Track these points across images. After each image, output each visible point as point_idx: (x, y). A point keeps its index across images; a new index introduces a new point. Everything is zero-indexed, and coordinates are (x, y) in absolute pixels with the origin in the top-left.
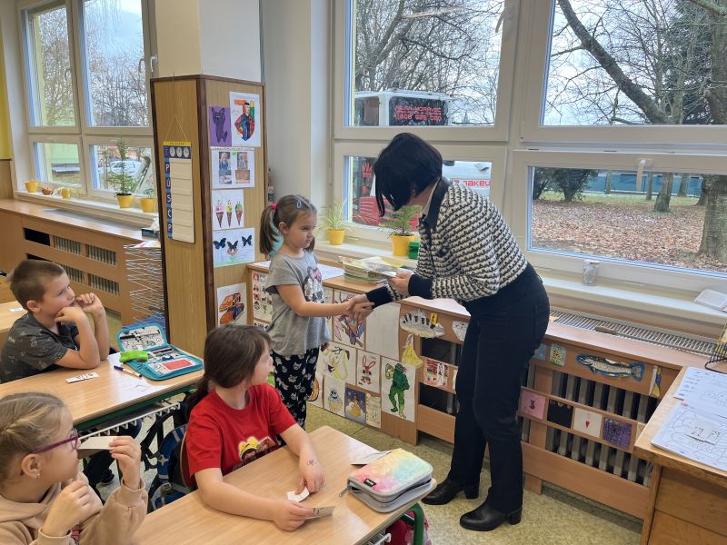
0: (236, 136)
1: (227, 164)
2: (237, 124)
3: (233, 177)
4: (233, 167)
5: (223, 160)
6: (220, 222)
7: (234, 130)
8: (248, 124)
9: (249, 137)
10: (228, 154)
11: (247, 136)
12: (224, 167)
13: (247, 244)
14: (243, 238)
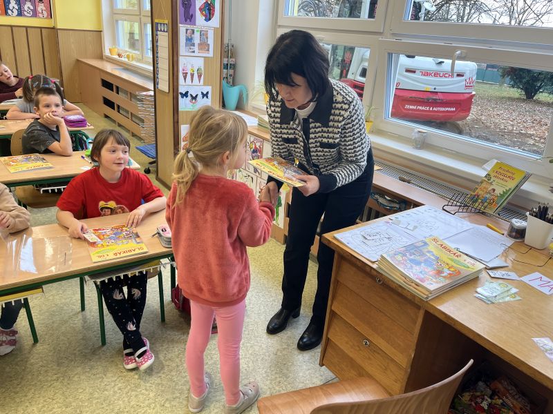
0: (200, 18)
1: (192, 39)
2: (200, 9)
3: (196, 48)
4: (197, 40)
5: (189, 34)
6: (185, 79)
7: (198, 13)
8: (209, 10)
9: (210, 19)
10: (193, 31)
11: (208, 18)
12: (189, 40)
13: (205, 97)
14: (202, 93)
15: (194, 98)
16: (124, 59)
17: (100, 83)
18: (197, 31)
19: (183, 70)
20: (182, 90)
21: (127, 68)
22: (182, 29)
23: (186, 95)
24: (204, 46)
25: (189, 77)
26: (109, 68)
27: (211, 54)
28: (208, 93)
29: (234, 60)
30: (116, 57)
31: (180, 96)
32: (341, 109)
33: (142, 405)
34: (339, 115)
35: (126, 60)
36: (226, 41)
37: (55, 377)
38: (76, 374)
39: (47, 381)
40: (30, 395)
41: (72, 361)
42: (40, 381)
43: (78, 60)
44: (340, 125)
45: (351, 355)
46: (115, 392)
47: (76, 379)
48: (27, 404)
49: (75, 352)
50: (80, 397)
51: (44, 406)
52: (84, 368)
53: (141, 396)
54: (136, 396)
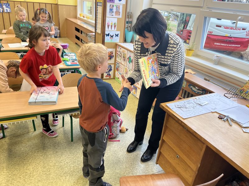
1: (112, 9)
3: (114, 14)
4: (114, 10)
5: (111, 7)
6: (108, 28)
9: (121, 0)
10: (113, 6)
12: (111, 10)
13: (117, 36)
14: (116, 34)
15: (112, 36)
16: (85, 19)
17: (74, 29)
18: (115, 6)
19: (108, 24)
20: (107, 33)
21: (86, 22)
22: (108, 5)
23: (108, 35)
24: (118, 13)
25: (110, 26)
26: (79, 22)
27: (120, 17)
28: (118, 34)
29: (131, 19)
30: (82, 17)
31: (105, 35)
32: (173, 47)
33: (75, 171)
34: (172, 50)
35: (86, 19)
36: (128, 11)
37: (41, 154)
38: (50, 154)
39: (38, 156)
40: (30, 161)
41: (49, 148)
42: (35, 156)
43: (66, 19)
44: (172, 55)
45: (170, 161)
46: (65, 164)
47: (50, 156)
48: (28, 165)
49: (51, 144)
50: (50, 164)
51: (35, 167)
52: (53, 152)
53: (75, 167)
54: (73, 167)
